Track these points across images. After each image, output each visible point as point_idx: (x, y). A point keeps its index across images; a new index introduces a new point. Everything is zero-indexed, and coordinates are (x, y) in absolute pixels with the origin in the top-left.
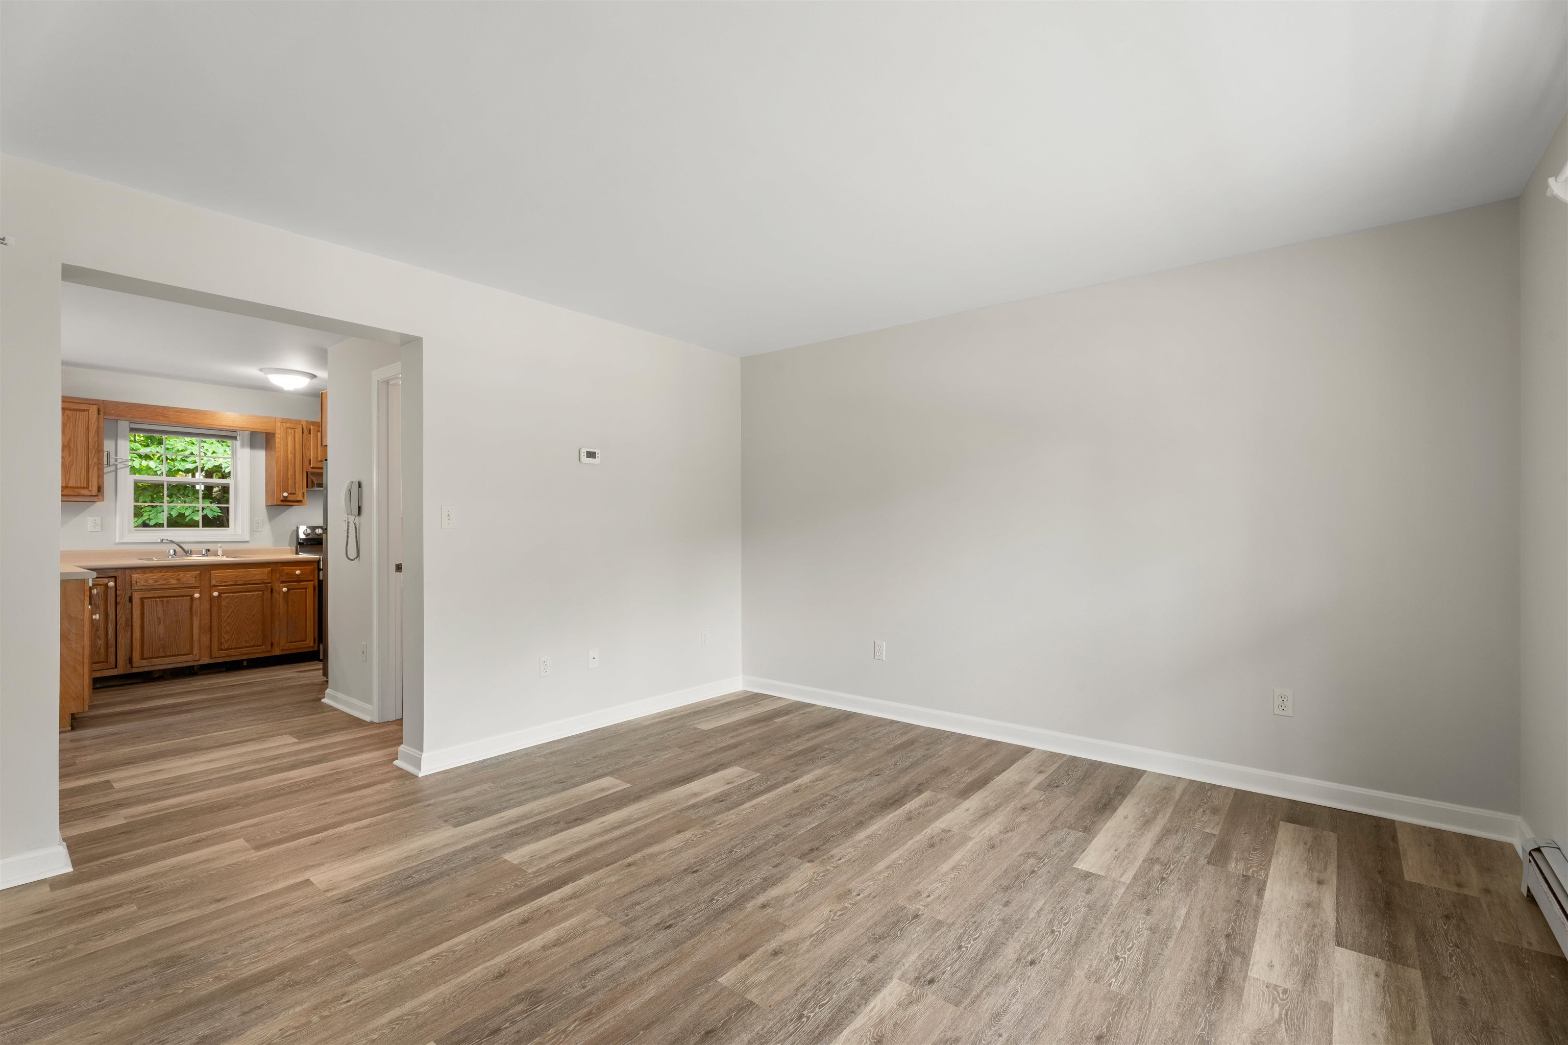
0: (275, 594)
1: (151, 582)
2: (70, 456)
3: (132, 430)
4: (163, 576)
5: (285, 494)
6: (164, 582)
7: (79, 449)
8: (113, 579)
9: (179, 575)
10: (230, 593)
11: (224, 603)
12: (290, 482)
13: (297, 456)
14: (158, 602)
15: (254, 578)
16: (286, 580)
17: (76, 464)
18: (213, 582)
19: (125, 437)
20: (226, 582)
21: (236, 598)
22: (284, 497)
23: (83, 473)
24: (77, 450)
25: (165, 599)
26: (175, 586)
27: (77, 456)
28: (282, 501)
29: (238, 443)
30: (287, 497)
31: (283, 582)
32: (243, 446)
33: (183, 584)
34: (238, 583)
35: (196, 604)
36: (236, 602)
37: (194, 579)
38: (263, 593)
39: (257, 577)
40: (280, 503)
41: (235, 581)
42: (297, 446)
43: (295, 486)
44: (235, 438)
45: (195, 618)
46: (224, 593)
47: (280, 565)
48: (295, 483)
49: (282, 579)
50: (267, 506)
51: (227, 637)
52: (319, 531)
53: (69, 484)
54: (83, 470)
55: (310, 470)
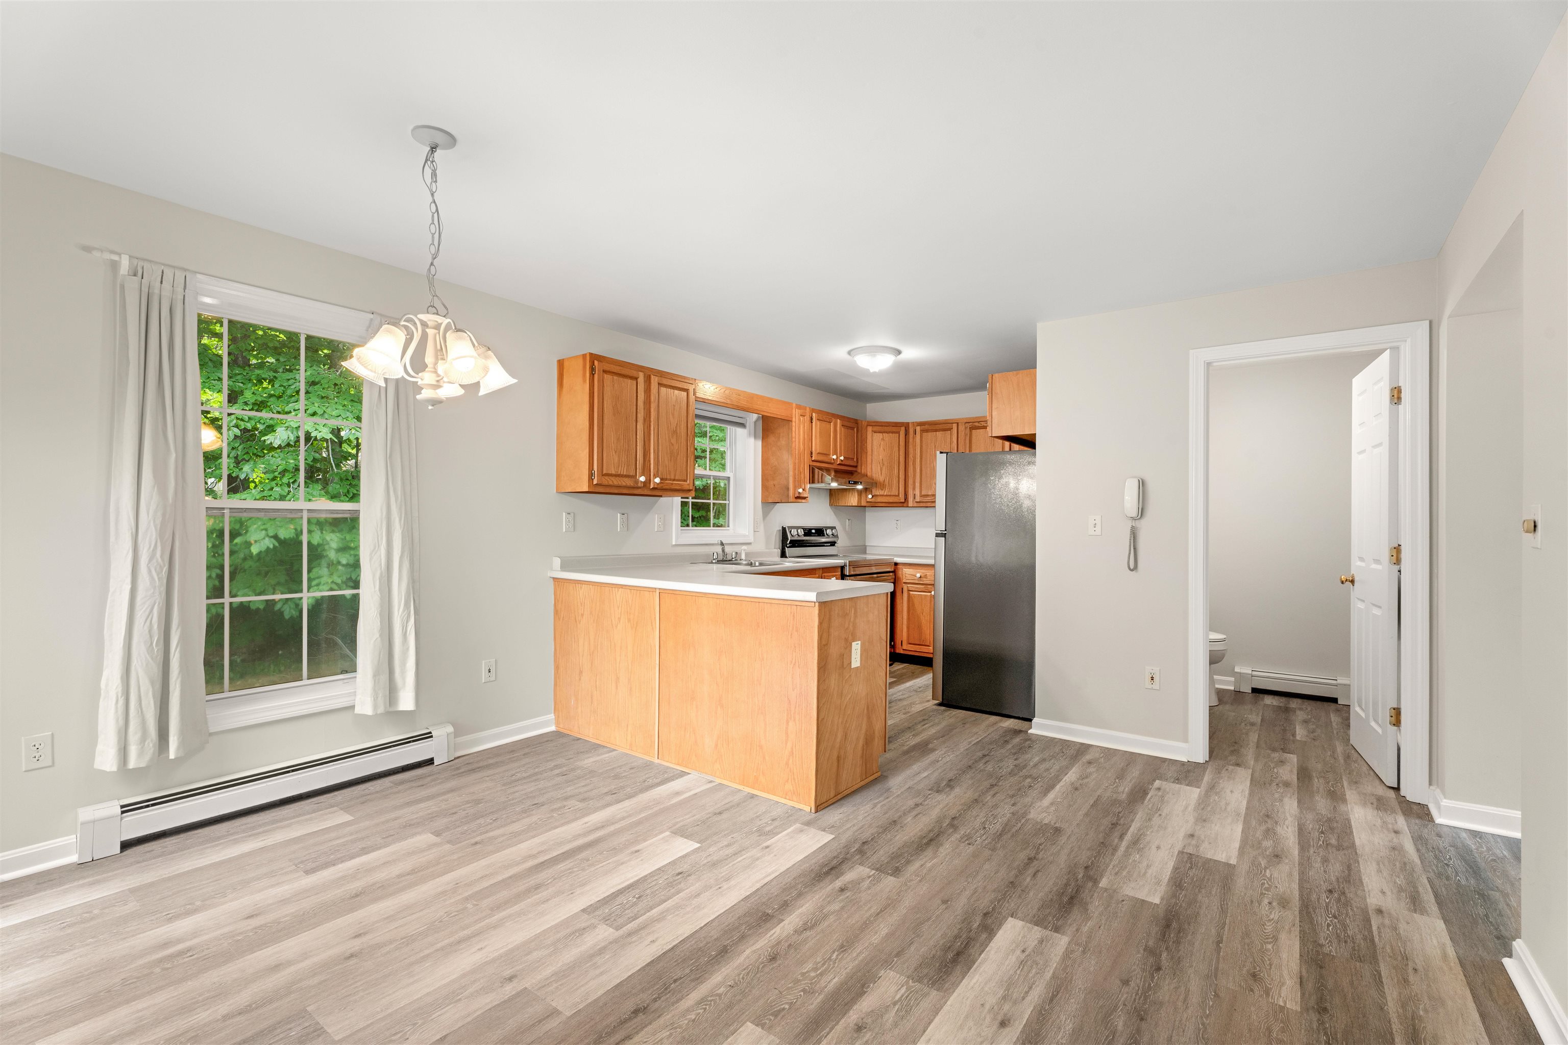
2: (677, 443)
5: (800, 490)
12: (802, 476)
17: (680, 453)
22: (799, 493)
23: (684, 464)
24: (681, 436)
27: (681, 443)
28: (796, 498)
29: (746, 431)
30: (801, 493)
32: (747, 434)
40: (794, 500)
42: (805, 437)
43: (805, 481)
44: (744, 425)
48: (804, 478)
50: (764, 503)
52: (801, 532)
53: (675, 476)
54: (685, 459)
55: (812, 463)
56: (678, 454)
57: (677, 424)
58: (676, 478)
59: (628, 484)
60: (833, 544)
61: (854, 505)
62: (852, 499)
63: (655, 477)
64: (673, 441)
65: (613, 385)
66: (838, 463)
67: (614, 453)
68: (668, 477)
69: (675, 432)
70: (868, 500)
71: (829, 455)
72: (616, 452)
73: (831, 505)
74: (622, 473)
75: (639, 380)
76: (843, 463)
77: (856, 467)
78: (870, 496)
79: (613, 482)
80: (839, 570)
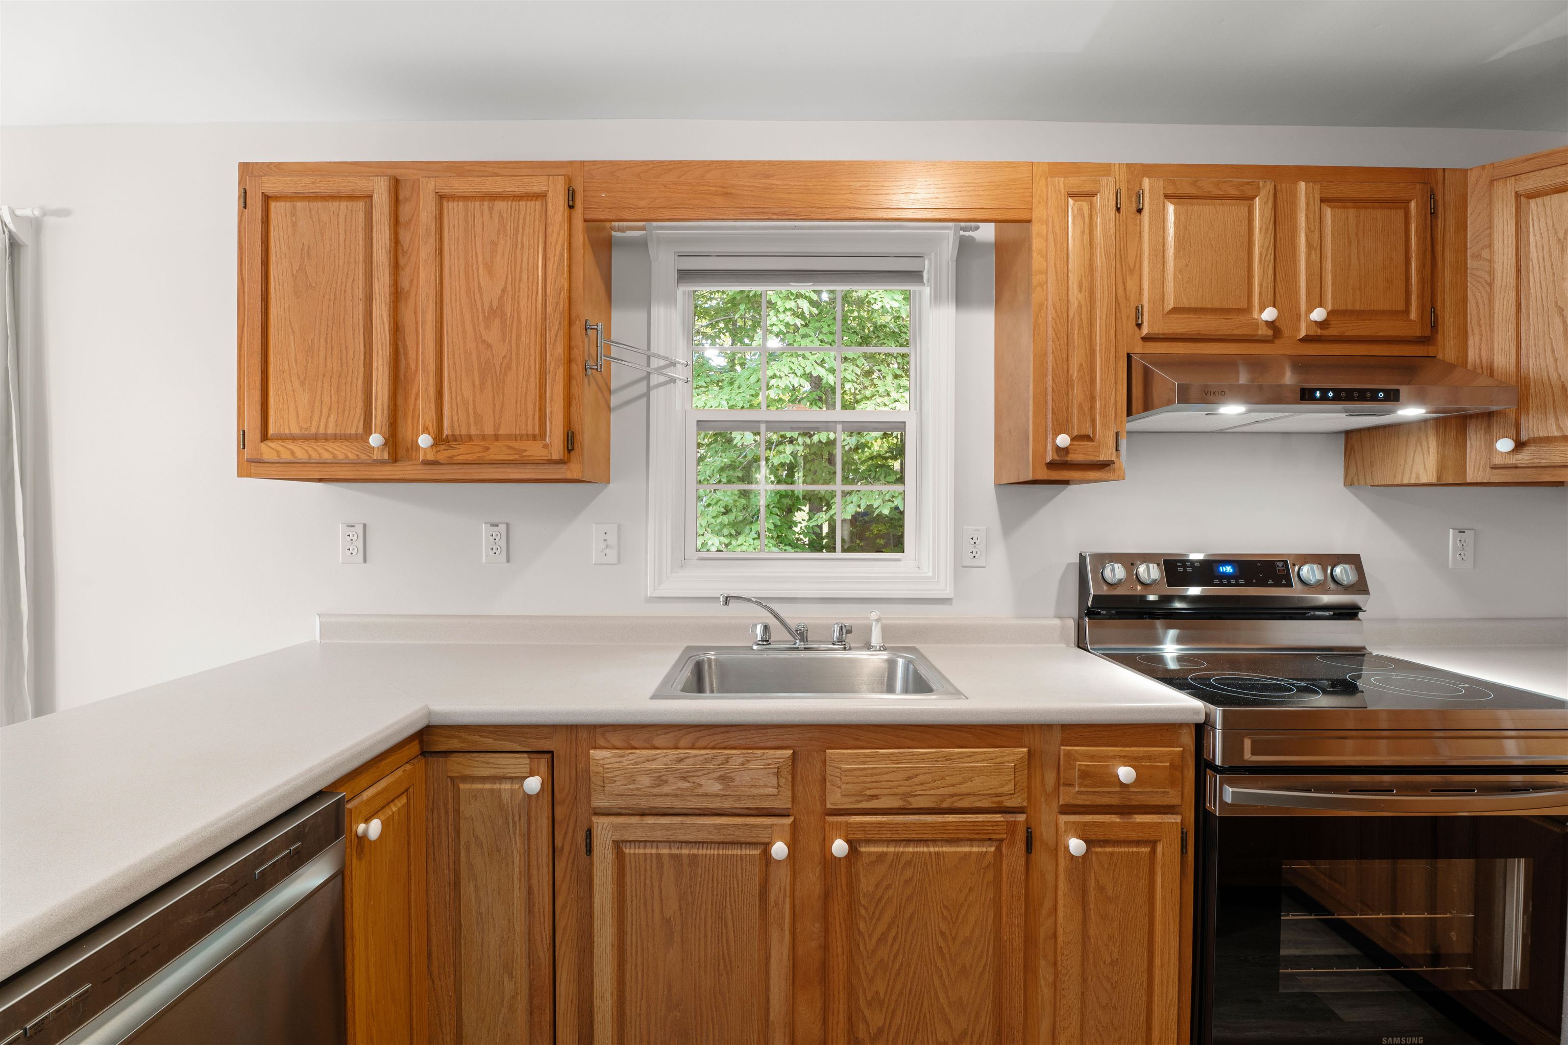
0: (1041, 857)
1: (645, 781)
2: (504, 341)
3: (685, 275)
4: (680, 760)
5: (1063, 440)
6: (684, 785)
7: (524, 320)
8: (543, 762)
9: (726, 761)
10: (889, 842)
11: (866, 884)
12: (1078, 394)
13: (1098, 294)
14: (666, 860)
15: (966, 788)
16: (1081, 800)
17: (518, 364)
18: (835, 799)
19: (670, 300)
20: (875, 797)
21: (909, 863)
22: (1058, 450)
23: (533, 394)
24: (519, 319)
25: (685, 851)
26: (716, 804)
27: (518, 338)
28: (1052, 465)
29: (926, 291)
30: (1066, 450)
31: (1067, 810)
32: (937, 298)
33: (739, 798)
34: (917, 803)
35: (781, 880)
36: (906, 882)
37: (773, 780)
38: (999, 849)
39: (979, 784)
40: (1044, 474)
41: (905, 796)
42: (1099, 260)
43: (1092, 408)
44: (915, 276)
45: (774, 936)
46: (868, 842)
47: (1057, 735)
48: (1093, 398)
49: (1068, 796)
50: (998, 485)
51: (876, 1019)
52: (1151, 572)
53: (497, 427)
54: (534, 381)
55: (1139, 348)
56: (508, 367)
57: (504, 290)
58: (503, 431)
59: (341, 456)
60: (1349, 613)
61: (1424, 480)
62: (1418, 459)
63: (426, 430)
64: (493, 335)
65: (294, 225)
66: (1303, 334)
67: (296, 384)
68: (473, 431)
69: (496, 312)
70: (1497, 461)
71: (1248, 310)
72: (302, 383)
73: (1350, 482)
74: (322, 430)
75: (375, 196)
76: (1332, 332)
77: (1428, 339)
78: (1504, 445)
79: (293, 453)
80: (1188, 739)
